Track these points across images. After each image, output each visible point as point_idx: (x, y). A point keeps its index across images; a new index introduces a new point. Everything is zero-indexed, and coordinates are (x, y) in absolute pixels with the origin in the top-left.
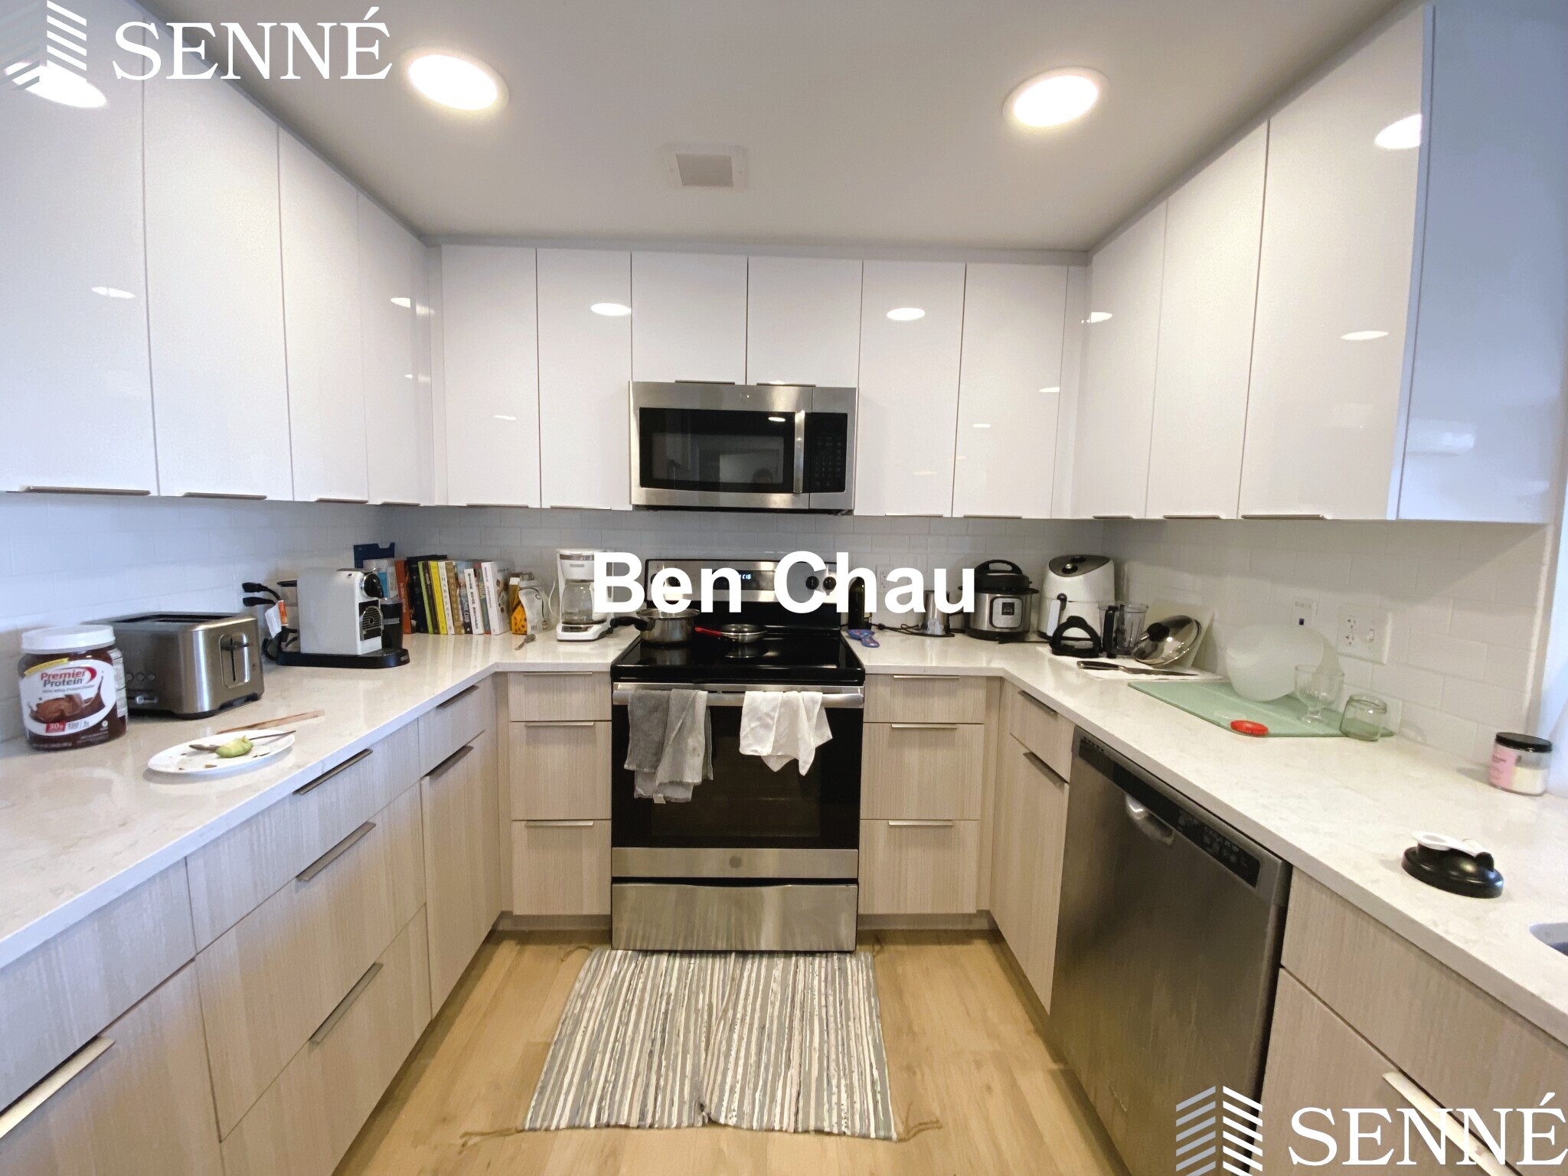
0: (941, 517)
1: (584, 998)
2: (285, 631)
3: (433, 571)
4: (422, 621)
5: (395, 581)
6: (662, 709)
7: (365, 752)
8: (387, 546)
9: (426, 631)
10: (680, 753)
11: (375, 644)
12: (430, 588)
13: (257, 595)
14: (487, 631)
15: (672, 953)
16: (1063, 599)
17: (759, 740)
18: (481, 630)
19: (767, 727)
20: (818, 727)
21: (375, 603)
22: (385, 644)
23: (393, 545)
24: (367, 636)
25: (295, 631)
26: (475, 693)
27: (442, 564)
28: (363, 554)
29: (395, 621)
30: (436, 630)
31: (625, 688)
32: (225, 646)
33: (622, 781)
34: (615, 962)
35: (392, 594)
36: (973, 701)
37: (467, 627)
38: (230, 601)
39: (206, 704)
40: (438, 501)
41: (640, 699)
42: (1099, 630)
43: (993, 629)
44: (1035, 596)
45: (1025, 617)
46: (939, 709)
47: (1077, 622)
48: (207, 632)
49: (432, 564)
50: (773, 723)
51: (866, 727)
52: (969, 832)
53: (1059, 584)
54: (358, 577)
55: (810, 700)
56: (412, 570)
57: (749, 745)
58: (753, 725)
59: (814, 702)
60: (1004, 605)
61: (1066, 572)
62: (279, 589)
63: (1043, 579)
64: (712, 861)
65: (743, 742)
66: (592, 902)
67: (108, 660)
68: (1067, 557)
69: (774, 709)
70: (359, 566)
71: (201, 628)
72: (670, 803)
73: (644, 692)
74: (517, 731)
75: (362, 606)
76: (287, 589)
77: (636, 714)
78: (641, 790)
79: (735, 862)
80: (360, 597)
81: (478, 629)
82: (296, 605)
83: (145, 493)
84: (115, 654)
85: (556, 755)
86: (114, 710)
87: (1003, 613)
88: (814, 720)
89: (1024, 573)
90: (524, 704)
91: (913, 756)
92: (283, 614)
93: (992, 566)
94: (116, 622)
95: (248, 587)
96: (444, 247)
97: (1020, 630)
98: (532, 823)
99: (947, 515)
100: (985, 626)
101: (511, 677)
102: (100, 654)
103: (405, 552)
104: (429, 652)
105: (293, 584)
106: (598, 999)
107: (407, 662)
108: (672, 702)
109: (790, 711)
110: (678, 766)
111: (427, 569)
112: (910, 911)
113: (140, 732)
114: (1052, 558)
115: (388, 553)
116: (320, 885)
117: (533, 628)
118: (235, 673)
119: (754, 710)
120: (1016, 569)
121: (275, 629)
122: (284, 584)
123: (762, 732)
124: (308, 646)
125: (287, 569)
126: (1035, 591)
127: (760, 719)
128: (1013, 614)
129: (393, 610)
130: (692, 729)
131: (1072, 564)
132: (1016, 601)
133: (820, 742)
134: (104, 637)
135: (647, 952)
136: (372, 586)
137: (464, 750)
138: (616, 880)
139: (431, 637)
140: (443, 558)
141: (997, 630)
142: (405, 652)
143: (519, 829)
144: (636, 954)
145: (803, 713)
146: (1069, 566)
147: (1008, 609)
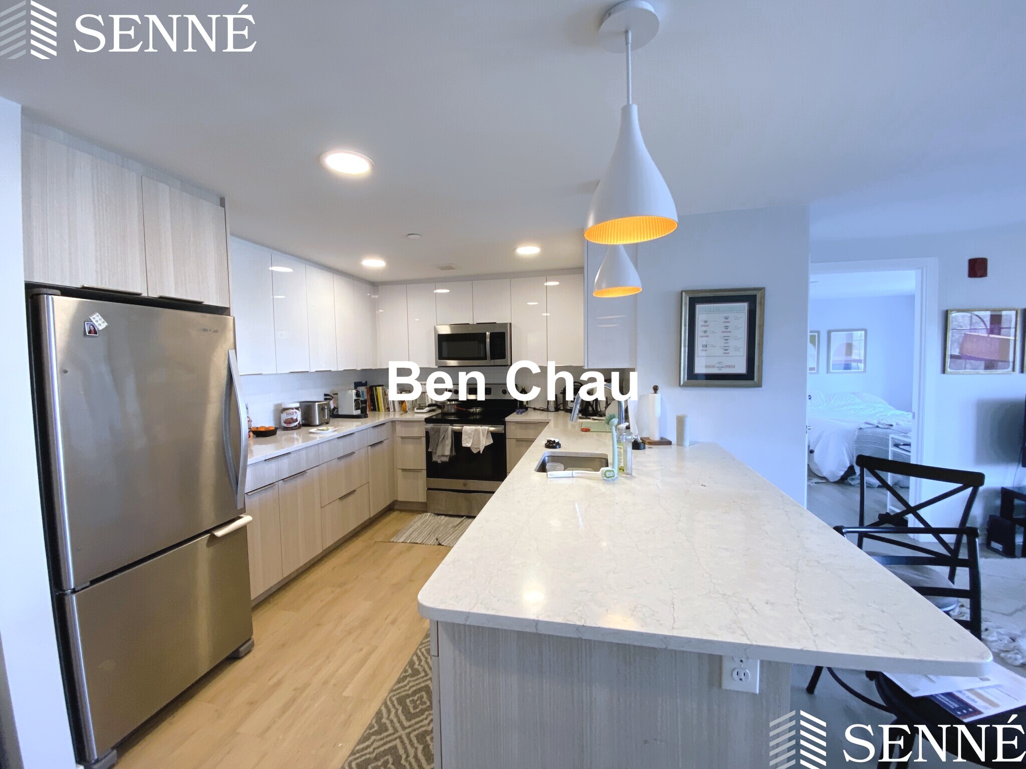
1: (415, 523)
2: (335, 408)
3: (378, 390)
4: (375, 408)
5: (366, 394)
6: (438, 431)
7: (353, 433)
8: (364, 382)
9: (376, 410)
10: (444, 446)
11: (358, 412)
12: (377, 396)
13: (328, 397)
14: (394, 410)
15: (446, 515)
17: (468, 442)
18: (393, 410)
19: (470, 438)
20: (487, 438)
21: (359, 399)
22: (361, 412)
23: (367, 382)
24: (357, 409)
25: (337, 408)
26: (385, 425)
27: (381, 388)
28: (357, 385)
29: (365, 405)
30: (379, 410)
31: (430, 426)
32: (322, 409)
33: (429, 455)
34: (428, 516)
35: (365, 396)
37: (388, 409)
38: (322, 398)
39: (317, 423)
40: (378, 367)
41: (432, 428)
48: (318, 405)
49: (378, 388)
50: (472, 436)
51: (507, 440)
54: (354, 391)
56: (372, 390)
57: (465, 443)
58: (466, 437)
59: (485, 430)
62: (333, 396)
64: (458, 484)
65: (463, 442)
66: (422, 498)
67: (299, 410)
69: (472, 432)
70: (356, 388)
71: (317, 404)
72: (443, 463)
73: (433, 426)
74: (399, 440)
75: (355, 400)
76: (335, 396)
77: (431, 433)
78: (435, 459)
79: (465, 485)
80: (354, 397)
81: (392, 410)
82: (338, 400)
83: (308, 372)
84: (300, 409)
85: (410, 447)
86: (299, 422)
88: (487, 436)
90: (401, 431)
92: (334, 403)
94: (300, 402)
95: (326, 395)
96: (379, 286)
98: (404, 470)
101: (397, 423)
102: (297, 409)
103: (370, 384)
104: (377, 415)
105: (337, 394)
106: (419, 523)
107: (367, 417)
108: (441, 430)
109: (476, 433)
110: (443, 449)
111: (376, 389)
113: (304, 429)
115: (365, 384)
116: (343, 462)
117: (409, 409)
118: (324, 416)
119: (466, 432)
121: (332, 407)
122: (334, 394)
123: (469, 439)
124: (340, 413)
125: (336, 390)
127: (468, 435)
129: (365, 402)
130: (447, 438)
133: (488, 443)
134: (298, 405)
135: (438, 515)
136: (358, 395)
137: (381, 442)
138: (429, 489)
139: (377, 412)
140: (382, 386)
142: (367, 414)
143: (400, 472)
144: (434, 515)
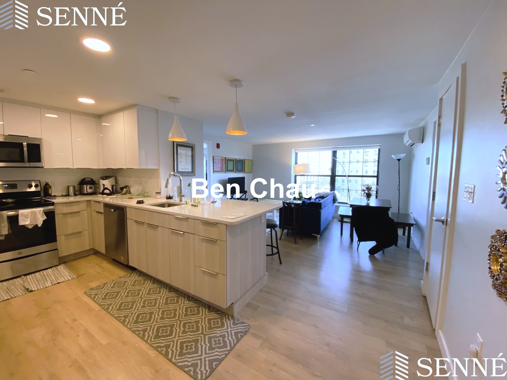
0: (70, 168)
16: (104, 185)
17: (25, 221)
19: (27, 218)
20: (42, 216)
36: (83, 206)
42: (111, 190)
43: (87, 193)
44: (97, 185)
45: (95, 189)
46: (75, 209)
47: (107, 189)
50: (29, 217)
51: (56, 216)
52: (86, 233)
53: (103, 182)
55: (39, 210)
57: (22, 223)
58: (22, 218)
59: (41, 210)
60: (90, 187)
61: (104, 180)
63: (99, 181)
65: (20, 222)
68: (104, 176)
69: (29, 214)
79: (20, 253)
87: (90, 189)
88: (41, 215)
89: (94, 180)
91: (70, 220)
93: (86, 179)
97: (94, 192)
99: (72, 168)
100: (86, 192)
109: (34, 214)
112: (73, 253)
114: (100, 177)
119: (22, 215)
120: (92, 179)
123: (25, 219)
126: (97, 184)
127: (24, 216)
128: (92, 189)
131: (106, 178)
132: (93, 186)
133: (43, 220)
141: (89, 193)
145: (38, 213)
146: (104, 178)
147: (91, 188)
